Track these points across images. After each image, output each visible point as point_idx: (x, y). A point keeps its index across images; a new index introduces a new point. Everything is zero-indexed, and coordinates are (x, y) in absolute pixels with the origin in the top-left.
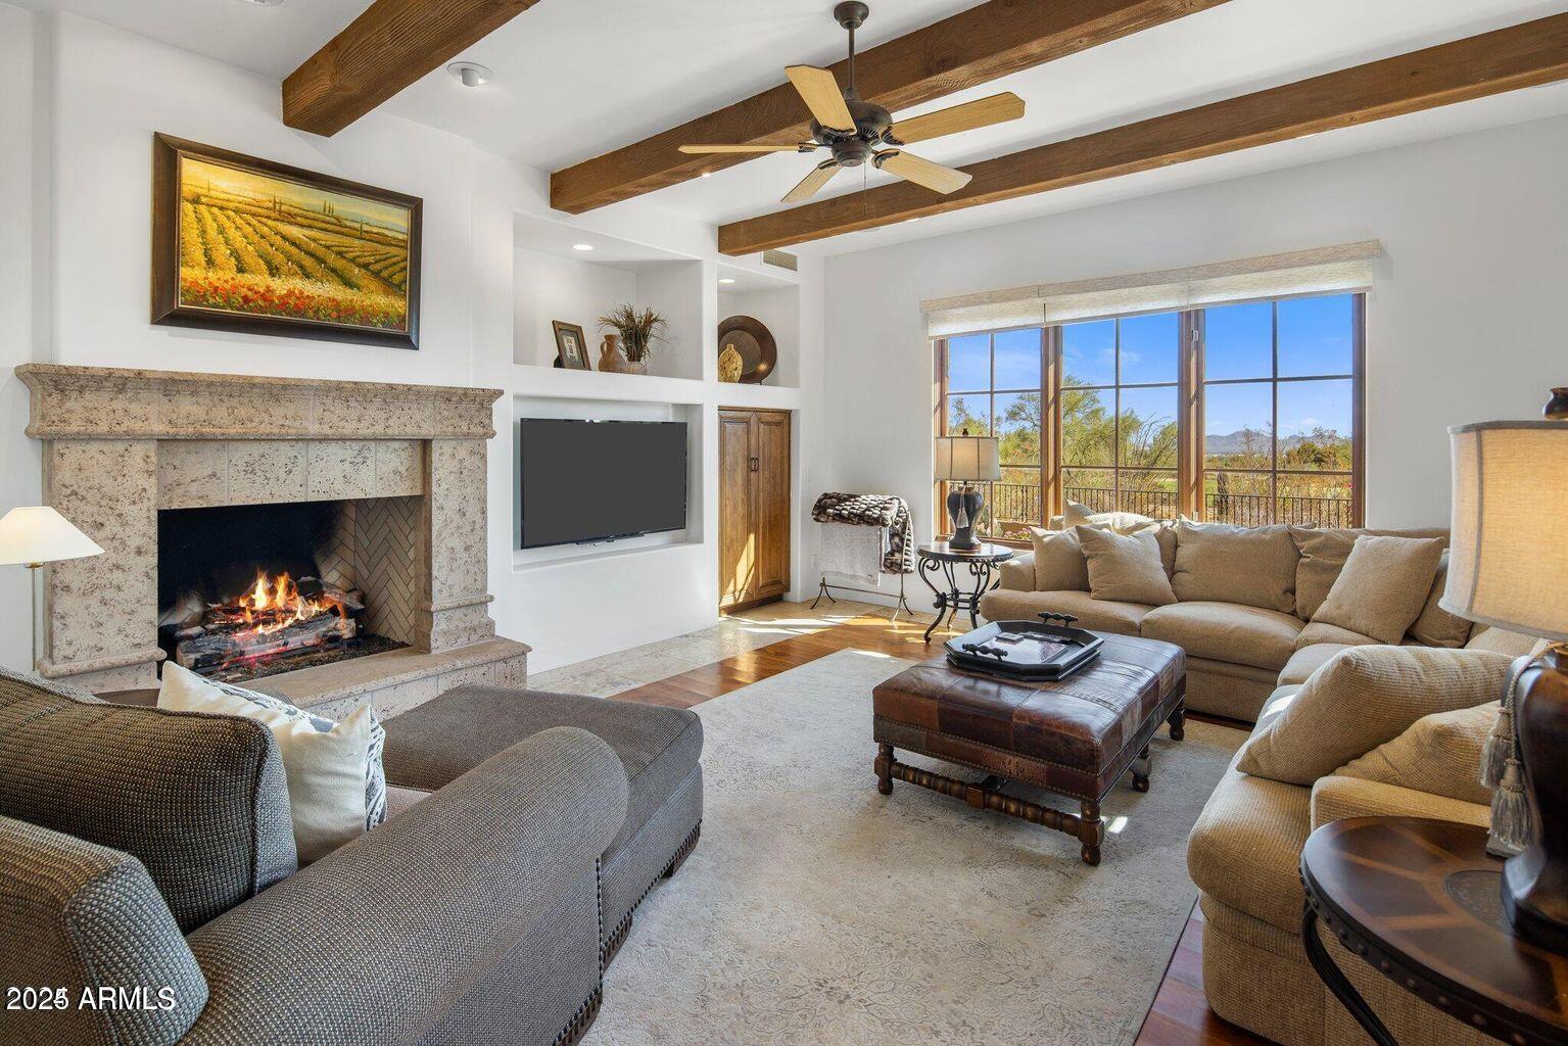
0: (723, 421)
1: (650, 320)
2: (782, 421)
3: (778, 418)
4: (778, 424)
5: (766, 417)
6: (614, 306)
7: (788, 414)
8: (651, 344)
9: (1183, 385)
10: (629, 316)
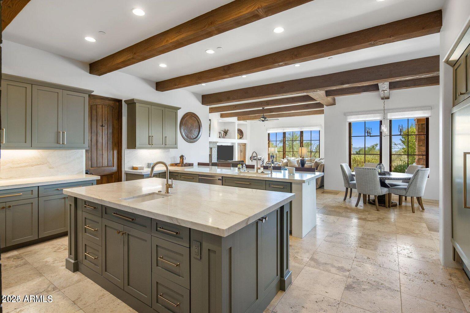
0: (238, 145)
1: (228, 130)
2: (245, 145)
3: (244, 144)
4: (244, 145)
5: (243, 144)
6: (223, 129)
7: (245, 144)
8: (228, 134)
9: (301, 141)
10: (225, 130)
